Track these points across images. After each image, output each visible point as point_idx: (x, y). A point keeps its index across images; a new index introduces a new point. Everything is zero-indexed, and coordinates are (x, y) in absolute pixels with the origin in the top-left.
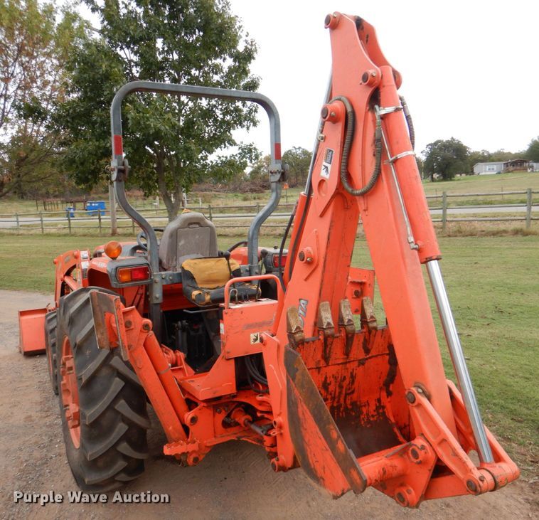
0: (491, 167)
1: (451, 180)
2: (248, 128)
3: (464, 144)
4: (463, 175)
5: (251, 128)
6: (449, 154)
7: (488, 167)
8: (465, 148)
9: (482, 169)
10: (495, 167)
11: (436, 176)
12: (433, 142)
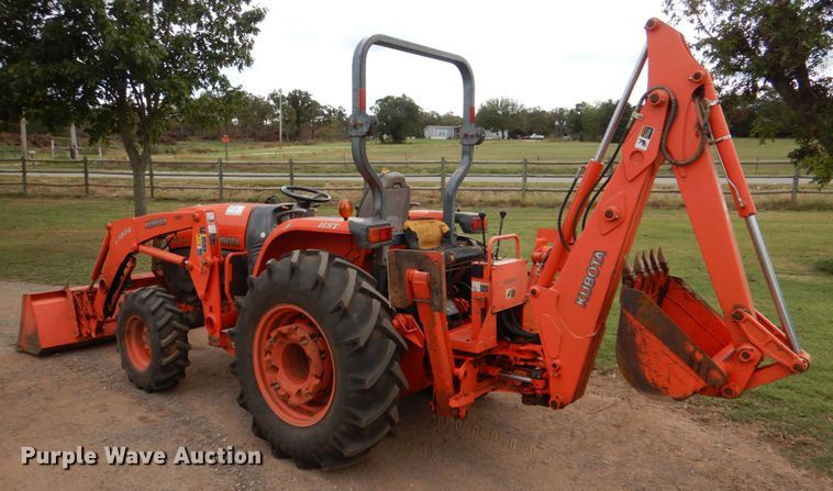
0: (442, 131)
1: (400, 143)
2: (240, 67)
3: (417, 104)
4: (413, 138)
5: (244, 67)
6: (399, 112)
7: (438, 131)
8: (418, 107)
9: (433, 133)
10: (446, 132)
11: (385, 136)
12: (383, 97)
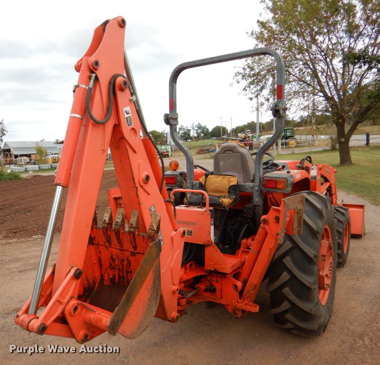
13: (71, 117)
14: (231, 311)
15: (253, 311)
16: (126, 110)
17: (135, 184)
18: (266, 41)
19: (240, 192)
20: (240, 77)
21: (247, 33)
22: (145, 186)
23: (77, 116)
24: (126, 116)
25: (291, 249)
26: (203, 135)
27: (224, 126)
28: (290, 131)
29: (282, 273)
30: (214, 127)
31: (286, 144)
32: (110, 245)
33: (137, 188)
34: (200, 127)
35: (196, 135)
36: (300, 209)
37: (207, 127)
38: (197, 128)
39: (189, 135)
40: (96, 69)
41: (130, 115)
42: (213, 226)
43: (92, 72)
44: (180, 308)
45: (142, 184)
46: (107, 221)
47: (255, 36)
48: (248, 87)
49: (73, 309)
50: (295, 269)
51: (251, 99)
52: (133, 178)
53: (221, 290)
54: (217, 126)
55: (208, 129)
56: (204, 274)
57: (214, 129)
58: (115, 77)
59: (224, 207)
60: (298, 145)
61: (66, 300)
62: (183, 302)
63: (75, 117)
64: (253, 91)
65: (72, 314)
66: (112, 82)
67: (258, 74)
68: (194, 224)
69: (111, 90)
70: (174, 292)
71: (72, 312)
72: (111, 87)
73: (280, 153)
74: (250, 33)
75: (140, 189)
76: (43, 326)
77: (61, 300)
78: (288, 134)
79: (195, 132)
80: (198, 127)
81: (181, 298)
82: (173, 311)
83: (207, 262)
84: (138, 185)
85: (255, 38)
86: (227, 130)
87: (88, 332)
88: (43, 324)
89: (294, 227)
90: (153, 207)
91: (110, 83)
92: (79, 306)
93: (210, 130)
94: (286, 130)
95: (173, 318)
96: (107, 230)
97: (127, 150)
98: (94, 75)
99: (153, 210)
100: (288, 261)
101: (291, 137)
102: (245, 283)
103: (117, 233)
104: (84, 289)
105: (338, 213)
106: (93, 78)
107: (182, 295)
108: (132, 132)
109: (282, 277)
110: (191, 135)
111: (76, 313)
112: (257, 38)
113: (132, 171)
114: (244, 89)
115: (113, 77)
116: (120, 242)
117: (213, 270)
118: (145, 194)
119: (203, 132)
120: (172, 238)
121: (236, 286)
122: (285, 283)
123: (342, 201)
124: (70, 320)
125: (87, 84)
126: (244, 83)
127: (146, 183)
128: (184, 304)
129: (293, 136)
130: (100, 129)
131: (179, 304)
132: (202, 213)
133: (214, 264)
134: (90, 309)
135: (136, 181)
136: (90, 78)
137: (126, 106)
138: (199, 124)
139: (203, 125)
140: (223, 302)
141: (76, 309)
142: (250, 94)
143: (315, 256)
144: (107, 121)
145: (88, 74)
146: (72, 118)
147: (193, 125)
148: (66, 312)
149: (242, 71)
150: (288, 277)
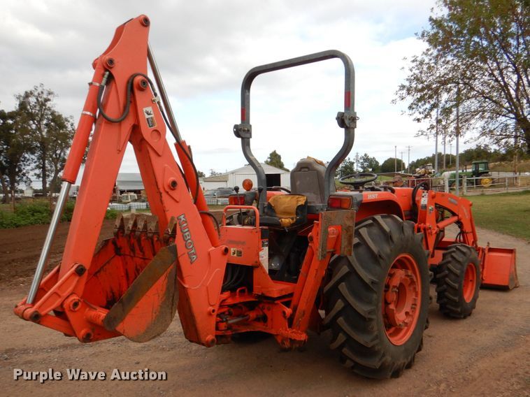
13: (82, 114)
14: (280, 341)
15: (298, 339)
16: (147, 111)
17: (158, 189)
18: (440, 43)
19: (308, 213)
20: (405, 91)
21: (416, 34)
22: (170, 192)
23: (89, 113)
24: (147, 116)
25: (348, 274)
26: (370, 170)
27: (400, 158)
28: (483, 165)
29: (337, 301)
30: (386, 159)
31: (478, 182)
32: (134, 253)
33: (161, 194)
34: (366, 159)
35: (361, 170)
36: (350, 227)
37: (377, 160)
38: (362, 161)
39: (352, 169)
40: (111, 68)
41: (152, 116)
42: (267, 248)
43: (106, 70)
44: (219, 333)
45: (168, 190)
46: (131, 228)
47: (426, 38)
48: (415, 104)
49: (72, 303)
50: (350, 296)
51: (418, 120)
52: (157, 183)
53: (272, 320)
54: (390, 159)
55: (377, 162)
56: (253, 300)
57: (385, 162)
58: (133, 77)
59: (283, 228)
60: (494, 184)
61: (65, 294)
62: (223, 326)
63: (85, 115)
64: (421, 110)
65: (72, 309)
66: (130, 81)
67: (429, 87)
68: (243, 243)
69: (129, 89)
70: (210, 314)
71: (71, 306)
72: (129, 86)
73: (465, 194)
74: (420, 34)
75: (164, 195)
76: (36, 313)
77: (59, 293)
78: (480, 169)
79: (360, 165)
80: (364, 159)
81: (220, 321)
82: (208, 334)
83: (256, 287)
84: (162, 190)
85: (427, 41)
86: (404, 164)
87: (90, 332)
88: (36, 311)
89: (343, 246)
90: (183, 216)
91: (128, 82)
92: (80, 303)
93: (381, 163)
94: (478, 163)
95: (207, 341)
96: (130, 237)
97: (148, 153)
98: (107, 73)
99: (183, 219)
100: (343, 288)
101: (485, 173)
102: (295, 310)
103: (139, 240)
104: (108, 301)
105: (458, 252)
106: (106, 76)
107: (221, 318)
108: (155, 133)
109: (336, 305)
110: (355, 170)
111: (76, 309)
112: (430, 41)
113: (154, 176)
114: (410, 108)
115: (132, 76)
116: (141, 250)
117: (260, 294)
118: (173, 201)
119: (370, 166)
120: (209, 254)
121: (284, 313)
122: (340, 311)
123: (488, 243)
124: (70, 315)
125: (100, 83)
126: (410, 100)
127: (172, 190)
128: (223, 328)
129: (487, 172)
130: (115, 128)
131: (217, 329)
132: (251, 231)
133: (262, 288)
134: (92, 308)
135: (160, 186)
136: (103, 75)
137: (147, 106)
138: (365, 155)
139: (371, 156)
140: (273, 332)
141: (76, 304)
142: (417, 113)
143: (372, 282)
144: (123, 119)
145: (103, 71)
146: (84, 116)
147: (357, 156)
148: (65, 306)
149: (407, 84)
150: (343, 305)
